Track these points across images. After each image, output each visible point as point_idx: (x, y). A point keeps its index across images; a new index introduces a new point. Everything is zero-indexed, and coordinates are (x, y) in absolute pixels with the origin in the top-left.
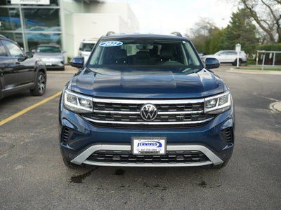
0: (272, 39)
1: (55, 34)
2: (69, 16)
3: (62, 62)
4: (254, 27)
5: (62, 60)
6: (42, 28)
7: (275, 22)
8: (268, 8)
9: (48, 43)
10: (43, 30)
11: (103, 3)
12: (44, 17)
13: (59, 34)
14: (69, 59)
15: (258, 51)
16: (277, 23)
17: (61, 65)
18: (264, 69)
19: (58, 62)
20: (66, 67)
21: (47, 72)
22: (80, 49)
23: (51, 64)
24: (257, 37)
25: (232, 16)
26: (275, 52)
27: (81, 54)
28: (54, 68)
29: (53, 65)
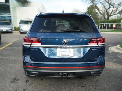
0: (105, 18)
1: (8, 17)
2: (15, 8)
3: (11, 30)
4: (97, 13)
5: (11, 28)
6: (2, 13)
7: (106, 11)
8: (103, 5)
9: (5, 20)
10: (2, 14)
11: (30, 2)
12: (3, 9)
13: (10, 16)
14: (15, 28)
15: (100, 23)
16: (107, 11)
17: (11, 31)
18: (103, 31)
19: (9, 30)
20: (13, 31)
21: (1, 34)
22: (20, 23)
23: (5, 30)
24: (99, 17)
25: (87, 8)
26: (107, 24)
27: (20, 26)
28: (7, 32)
29: (6, 31)
